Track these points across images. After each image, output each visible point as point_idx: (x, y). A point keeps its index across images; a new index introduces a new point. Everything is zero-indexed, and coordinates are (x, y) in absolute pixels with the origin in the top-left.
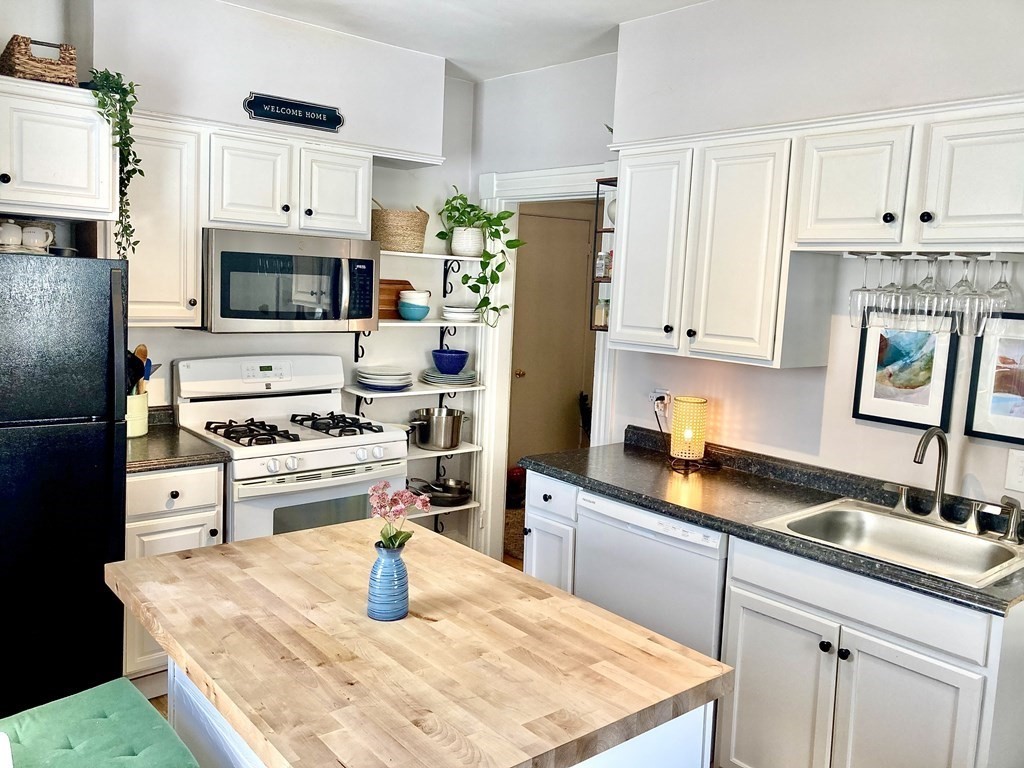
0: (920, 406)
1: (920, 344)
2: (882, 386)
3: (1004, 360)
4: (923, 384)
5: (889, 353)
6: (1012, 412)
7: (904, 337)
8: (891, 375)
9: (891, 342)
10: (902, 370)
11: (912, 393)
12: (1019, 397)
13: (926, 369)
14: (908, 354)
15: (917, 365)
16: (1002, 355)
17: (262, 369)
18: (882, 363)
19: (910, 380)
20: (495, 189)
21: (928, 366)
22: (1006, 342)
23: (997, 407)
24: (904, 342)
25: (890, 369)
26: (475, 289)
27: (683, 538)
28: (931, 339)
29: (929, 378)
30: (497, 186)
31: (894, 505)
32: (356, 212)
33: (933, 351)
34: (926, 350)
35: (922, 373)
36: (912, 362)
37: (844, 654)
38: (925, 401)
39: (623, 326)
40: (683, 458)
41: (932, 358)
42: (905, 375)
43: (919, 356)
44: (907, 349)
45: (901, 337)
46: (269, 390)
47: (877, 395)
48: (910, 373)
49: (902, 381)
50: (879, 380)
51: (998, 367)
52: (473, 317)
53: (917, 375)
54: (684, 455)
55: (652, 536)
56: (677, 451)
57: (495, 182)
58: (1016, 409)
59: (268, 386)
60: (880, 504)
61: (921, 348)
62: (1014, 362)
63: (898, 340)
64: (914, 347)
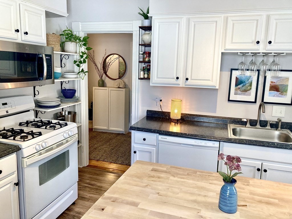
0: (248, 96)
1: (248, 79)
2: (236, 92)
3: (272, 82)
4: (249, 90)
5: (239, 82)
6: (274, 96)
7: (243, 77)
8: (239, 88)
9: (239, 79)
10: (243, 86)
11: (245, 93)
12: (276, 92)
13: (250, 86)
14: (244, 82)
15: (247, 85)
16: (271, 81)
17: (3, 104)
18: (236, 85)
19: (245, 89)
20: (80, 28)
21: (251, 85)
22: (273, 77)
23: (270, 95)
24: (243, 78)
25: (239, 86)
26: (78, 65)
27: (205, 145)
28: (251, 77)
29: (251, 88)
30: (81, 27)
31: (246, 125)
32: (42, 35)
33: (252, 81)
34: (249, 81)
35: (249, 87)
36: (246, 84)
37: (265, 171)
38: (250, 95)
39: (157, 78)
40: (176, 119)
41: (252, 83)
42: (244, 88)
43: (248, 82)
44: (244, 80)
45: (242, 77)
46: (8, 113)
47: (235, 94)
48: (245, 87)
49: (243, 90)
50: (236, 90)
51: (270, 84)
52: (76, 76)
53: (247, 88)
54: (175, 118)
55: (192, 147)
56: (172, 116)
57: (80, 26)
58: (275, 95)
59: (7, 112)
60: (238, 125)
61: (248, 80)
62: (275, 83)
63: (241, 78)
64: (246, 80)
